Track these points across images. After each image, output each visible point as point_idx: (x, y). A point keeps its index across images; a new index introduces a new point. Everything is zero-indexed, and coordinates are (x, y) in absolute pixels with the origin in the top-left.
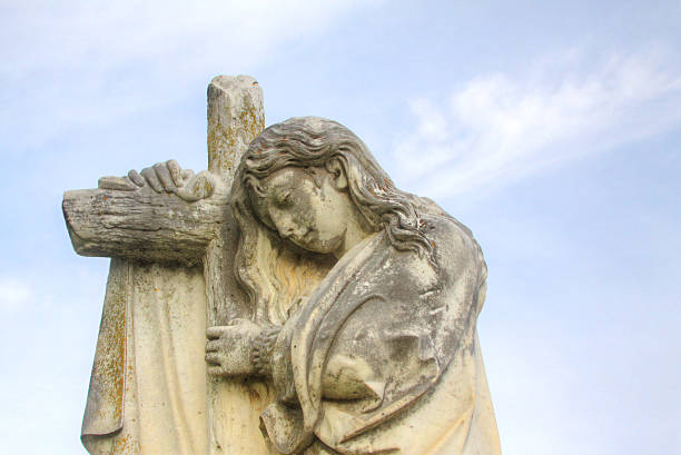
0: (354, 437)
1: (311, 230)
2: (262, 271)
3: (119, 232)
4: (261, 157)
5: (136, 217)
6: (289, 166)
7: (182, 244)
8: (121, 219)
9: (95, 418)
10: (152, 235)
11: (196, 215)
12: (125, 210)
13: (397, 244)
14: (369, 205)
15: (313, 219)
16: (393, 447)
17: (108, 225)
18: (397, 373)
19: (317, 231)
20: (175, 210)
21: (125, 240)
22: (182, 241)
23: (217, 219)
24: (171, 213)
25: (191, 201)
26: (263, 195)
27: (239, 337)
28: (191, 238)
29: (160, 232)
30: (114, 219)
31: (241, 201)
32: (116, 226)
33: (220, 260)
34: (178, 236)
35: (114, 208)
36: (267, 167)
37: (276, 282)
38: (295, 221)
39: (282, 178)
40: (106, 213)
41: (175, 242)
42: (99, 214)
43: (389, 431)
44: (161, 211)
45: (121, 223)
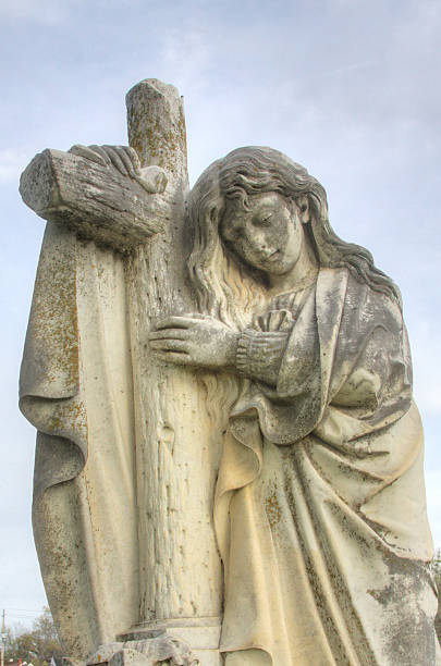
0: (357, 439)
1: (278, 251)
2: (215, 275)
3: (94, 204)
4: (259, 176)
5: (111, 193)
6: (275, 191)
7: (134, 231)
8: (99, 192)
9: (41, 381)
10: (117, 214)
11: (153, 206)
12: (102, 183)
13: (373, 284)
14: (335, 244)
15: (285, 243)
16: (383, 450)
17: (89, 195)
18: (385, 391)
19: (283, 254)
20: (138, 196)
21: (96, 213)
22: (137, 228)
23: (168, 216)
24: (136, 198)
25: (151, 192)
26: (247, 210)
27: (215, 332)
28: (144, 227)
29: (124, 214)
30: (94, 190)
31: (218, 208)
32: (94, 198)
33: (167, 255)
34: (136, 222)
35: (94, 179)
36: (263, 186)
37: (227, 288)
38: (267, 240)
39: (270, 199)
40: (89, 182)
41: (131, 226)
42: (82, 181)
43: (380, 437)
44: (129, 194)
45: (99, 196)
